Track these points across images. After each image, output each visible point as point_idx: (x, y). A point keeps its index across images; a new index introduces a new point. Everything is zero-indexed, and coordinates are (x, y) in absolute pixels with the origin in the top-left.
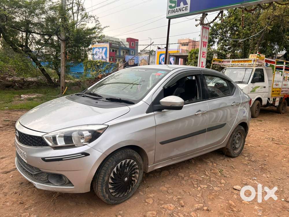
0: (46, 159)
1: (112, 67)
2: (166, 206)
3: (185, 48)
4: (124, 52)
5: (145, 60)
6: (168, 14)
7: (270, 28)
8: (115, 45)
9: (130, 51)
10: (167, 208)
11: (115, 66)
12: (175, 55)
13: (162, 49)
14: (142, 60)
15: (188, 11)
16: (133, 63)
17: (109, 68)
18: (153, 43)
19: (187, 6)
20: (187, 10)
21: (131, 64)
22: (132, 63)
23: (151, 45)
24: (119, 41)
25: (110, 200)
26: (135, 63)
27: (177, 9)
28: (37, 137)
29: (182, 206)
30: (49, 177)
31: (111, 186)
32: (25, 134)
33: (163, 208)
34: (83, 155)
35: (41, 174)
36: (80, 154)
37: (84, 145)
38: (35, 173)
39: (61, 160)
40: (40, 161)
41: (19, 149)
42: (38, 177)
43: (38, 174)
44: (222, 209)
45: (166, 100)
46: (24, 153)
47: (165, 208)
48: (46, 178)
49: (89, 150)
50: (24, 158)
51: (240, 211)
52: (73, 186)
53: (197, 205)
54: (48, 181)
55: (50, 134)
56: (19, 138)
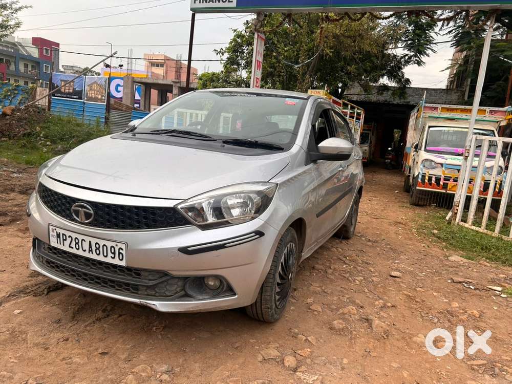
0: (189, 249)
1: (17, 93)
2: (346, 311)
3: (160, 71)
4: (26, 66)
5: (100, 85)
6: (195, 2)
8: (5, 49)
9: (41, 66)
10: (349, 312)
11: (27, 93)
12: (144, 81)
13: (114, 67)
14: (92, 84)
15: (234, 4)
16: (71, 88)
17: (10, 95)
18: (115, 53)
20: (232, 2)
21: (67, 91)
22: (69, 89)
23: (111, 56)
24: (13, 42)
25: (276, 314)
26: (76, 90)
28: (162, 210)
29: (362, 307)
30: (188, 285)
31: (278, 290)
32: (122, 207)
33: (343, 314)
34: (258, 236)
35: (166, 283)
36: (254, 234)
37: (253, 218)
38: (151, 283)
39: (223, 247)
40: (173, 256)
41: (85, 241)
42: (157, 291)
43: (160, 283)
44: (405, 302)
45: (329, 143)
46: (117, 245)
47: (346, 314)
48: (178, 289)
49: (263, 226)
50: (113, 258)
51: (425, 301)
52: (235, 294)
53: (377, 303)
54: (183, 293)
55: (189, 201)
56: (94, 217)
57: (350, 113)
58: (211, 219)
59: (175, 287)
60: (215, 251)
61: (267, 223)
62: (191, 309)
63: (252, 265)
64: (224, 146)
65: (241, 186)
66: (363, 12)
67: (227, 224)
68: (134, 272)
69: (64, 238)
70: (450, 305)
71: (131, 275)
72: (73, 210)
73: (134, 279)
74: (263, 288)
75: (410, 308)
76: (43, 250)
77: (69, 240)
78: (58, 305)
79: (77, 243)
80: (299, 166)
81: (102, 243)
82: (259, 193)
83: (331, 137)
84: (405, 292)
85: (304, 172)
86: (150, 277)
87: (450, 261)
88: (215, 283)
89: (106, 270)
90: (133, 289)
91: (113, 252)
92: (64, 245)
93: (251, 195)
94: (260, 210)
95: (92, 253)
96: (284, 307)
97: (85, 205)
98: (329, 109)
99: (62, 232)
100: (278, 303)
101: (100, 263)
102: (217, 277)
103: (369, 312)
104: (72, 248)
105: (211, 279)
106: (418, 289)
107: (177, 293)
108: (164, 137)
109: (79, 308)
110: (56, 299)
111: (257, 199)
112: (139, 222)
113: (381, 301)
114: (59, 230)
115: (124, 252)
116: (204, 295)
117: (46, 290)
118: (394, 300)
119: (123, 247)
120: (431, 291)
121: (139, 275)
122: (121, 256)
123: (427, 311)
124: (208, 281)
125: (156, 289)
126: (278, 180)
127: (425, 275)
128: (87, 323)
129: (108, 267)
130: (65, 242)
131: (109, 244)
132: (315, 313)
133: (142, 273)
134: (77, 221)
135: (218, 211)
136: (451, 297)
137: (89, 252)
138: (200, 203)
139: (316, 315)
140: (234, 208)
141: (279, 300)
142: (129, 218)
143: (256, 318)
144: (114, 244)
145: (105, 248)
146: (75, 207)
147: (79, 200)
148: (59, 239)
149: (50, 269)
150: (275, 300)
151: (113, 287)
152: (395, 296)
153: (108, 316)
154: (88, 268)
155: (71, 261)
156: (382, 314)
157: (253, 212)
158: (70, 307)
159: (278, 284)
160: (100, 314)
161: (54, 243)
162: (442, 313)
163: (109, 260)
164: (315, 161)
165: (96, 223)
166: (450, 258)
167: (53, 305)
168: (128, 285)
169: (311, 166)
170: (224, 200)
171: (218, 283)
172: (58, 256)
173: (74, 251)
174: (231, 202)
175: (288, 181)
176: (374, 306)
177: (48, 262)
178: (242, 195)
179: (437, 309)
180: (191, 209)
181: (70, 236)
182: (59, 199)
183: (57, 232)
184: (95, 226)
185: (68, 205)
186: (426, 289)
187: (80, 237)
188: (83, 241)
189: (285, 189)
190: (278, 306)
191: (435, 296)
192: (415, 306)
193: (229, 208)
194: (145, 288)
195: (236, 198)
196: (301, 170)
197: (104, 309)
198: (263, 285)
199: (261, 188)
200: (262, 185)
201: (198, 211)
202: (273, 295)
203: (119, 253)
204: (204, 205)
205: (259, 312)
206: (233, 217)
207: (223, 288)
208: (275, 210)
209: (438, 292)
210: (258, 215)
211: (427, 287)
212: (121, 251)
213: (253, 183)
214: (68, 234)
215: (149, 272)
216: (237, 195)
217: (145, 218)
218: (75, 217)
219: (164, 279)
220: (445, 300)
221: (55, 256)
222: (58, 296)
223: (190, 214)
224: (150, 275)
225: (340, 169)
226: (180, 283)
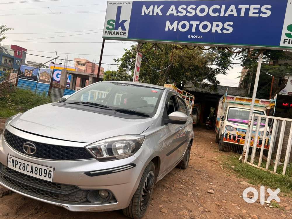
0: (91, 173)
2: (181, 213)
3: (83, 68)
4: (6, 60)
5: (48, 74)
6: (105, 34)
7: (177, 65)
9: (15, 61)
10: (183, 214)
11: (5, 75)
12: (73, 72)
13: (57, 64)
14: (43, 73)
16: (31, 74)
18: (58, 57)
19: (126, 32)
20: (125, 35)
21: (28, 75)
22: (29, 75)
23: (56, 58)
25: (140, 214)
26: (34, 75)
27: (114, 32)
28: (77, 149)
29: (191, 211)
30: (89, 194)
31: (142, 199)
32: (54, 146)
33: (180, 215)
34: (132, 166)
35: (76, 193)
36: (130, 165)
37: (130, 156)
38: (67, 193)
39: (111, 172)
40: (81, 177)
41: (29, 165)
42: (70, 198)
43: (72, 193)
44: (216, 209)
45: (175, 115)
46: (48, 169)
47: (182, 215)
48: (83, 197)
49: (135, 160)
50: (45, 176)
51: (227, 208)
52: (117, 202)
53: (199, 209)
54: (85, 199)
55: (94, 144)
56: (36, 151)
57: (187, 97)
58: (105, 156)
59: (81, 196)
60: (107, 175)
61: (138, 159)
62: (90, 210)
63: (127, 184)
64: (116, 113)
65: (124, 136)
66: (195, 46)
67: (115, 158)
68: (57, 186)
69: (17, 163)
70: (241, 211)
71: (55, 187)
72: (24, 146)
73: (57, 190)
74: (133, 198)
75: (218, 212)
76: (3, 170)
77: (19, 164)
78: (8, 204)
79: (24, 167)
80: (158, 126)
81: (39, 167)
82: (134, 141)
83: (176, 111)
84: (216, 203)
85: (161, 130)
86: (66, 189)
87: (241, 185)
88: (105, 194)
89: (40, 184)
90: (55, 196)
91: (45, 173)
92: (15, 167)
93: (130, 142)
94: (134, 151)
95: (33, 173)
96: (145, 210)
97: (32, 144)
98: (175, 96)
99: (15, 159)
100: (142, 208)
101: (37, 179)
102: (106, 191)
103: (195, 214)
104: (21, 169)
105: (102, 191)
106: (223, 201)
107: (82, 199)
108: (82, 106)
109: (20, 206)
110: (7, 201)
111: (133, 144)
112: (63, 155)
113: (202, 208)
114: (14, 158)
115: (52, 173)
116: (98, 201)
117: (1, 194)
118: (209, 207)
119: (52, 170)
120: (231, 203)
121: (60, 187)
122: (50, 175)
123: (228, 215)
124: (101, 193)
125: (69, 197)
126: (145, 134)
127: (227, 192)
128: (24, 217)
129: (42, 182)
130: (16, 165)
131: (44, 168)
132: (164, 214)
133: (62, 186)
134: (25, 153)
135: (110, 151)
136: (242, 206)
137: (31, 172)
138: (100, 146)
139: (164, 215)
140: (119, 149)
141: (142, 206)
142: (58, 153)
143: (129, 216)
144: (46, 168)
145: (41, 170)
146: (25, 145)
147: (28, 141)
148: (13, 164)
149: (6, 181)
150: (140, 205)
151: (43, 194)
152: (210, 206)
153: (38, 212)
154: (29, 182)
155: (19, 177)
156: (202, 216)
157: (130, 152)
158: (15, 206)
159: (143, 196)
160: (33, 211)
161: (10, 166)
162: (237, 216)
163: (42, 178)
164: (166, 124)
165: (37, 155)
166: (241, 183)
167: (5, 204)
168: (52, 193)
169: (164, 126)
170: (114, 144)
171: (107, 194)
172: (11, 174)
173: (21, 171)
174: (118, 145)
175: (151, 134)
176: (198, 211)
177: (5, 177)
178: (125, 142)
179: (234, 213)
180: (94, 149)
181: (20, 162)
182: (16, 139)
183: (12, 159)
184: (36, 156)
185: (21, 143)
186: (227, 201)
187: (26, 163)
188: (28, 166)
189: (149, 139)
190: (142, 209)
191: (233, 206)
192: (222, 211)
193: (116, 149)
194: (63, 196)
195: (121, 143)
196: (158, 129)
197: (36, 208)
198: (134, 196)
199: (136, 138)
200: (137, 136)
201: (98, 150)
202: (139, 203)
203: (49, 174)
204: (102, 147)
205: (130, 212)
206: (119, 154)
207: (109, 198)
208: (143, 151)
209: (235, 203)
210: (133, 154)
211: (228, 200)
212: (50, 172)
213: (131, 135)
214: (19, 160)
215: (67, 186)
216: (122, 142)
217: (67, 153)
218: (25, 151)
219: (75, 190)
220: (238, 209)
221: (10, 174)
222: (8, 198)
223: (93, 152)
224: (66, 187)
225: (181, 129)
226: (84, 194)
